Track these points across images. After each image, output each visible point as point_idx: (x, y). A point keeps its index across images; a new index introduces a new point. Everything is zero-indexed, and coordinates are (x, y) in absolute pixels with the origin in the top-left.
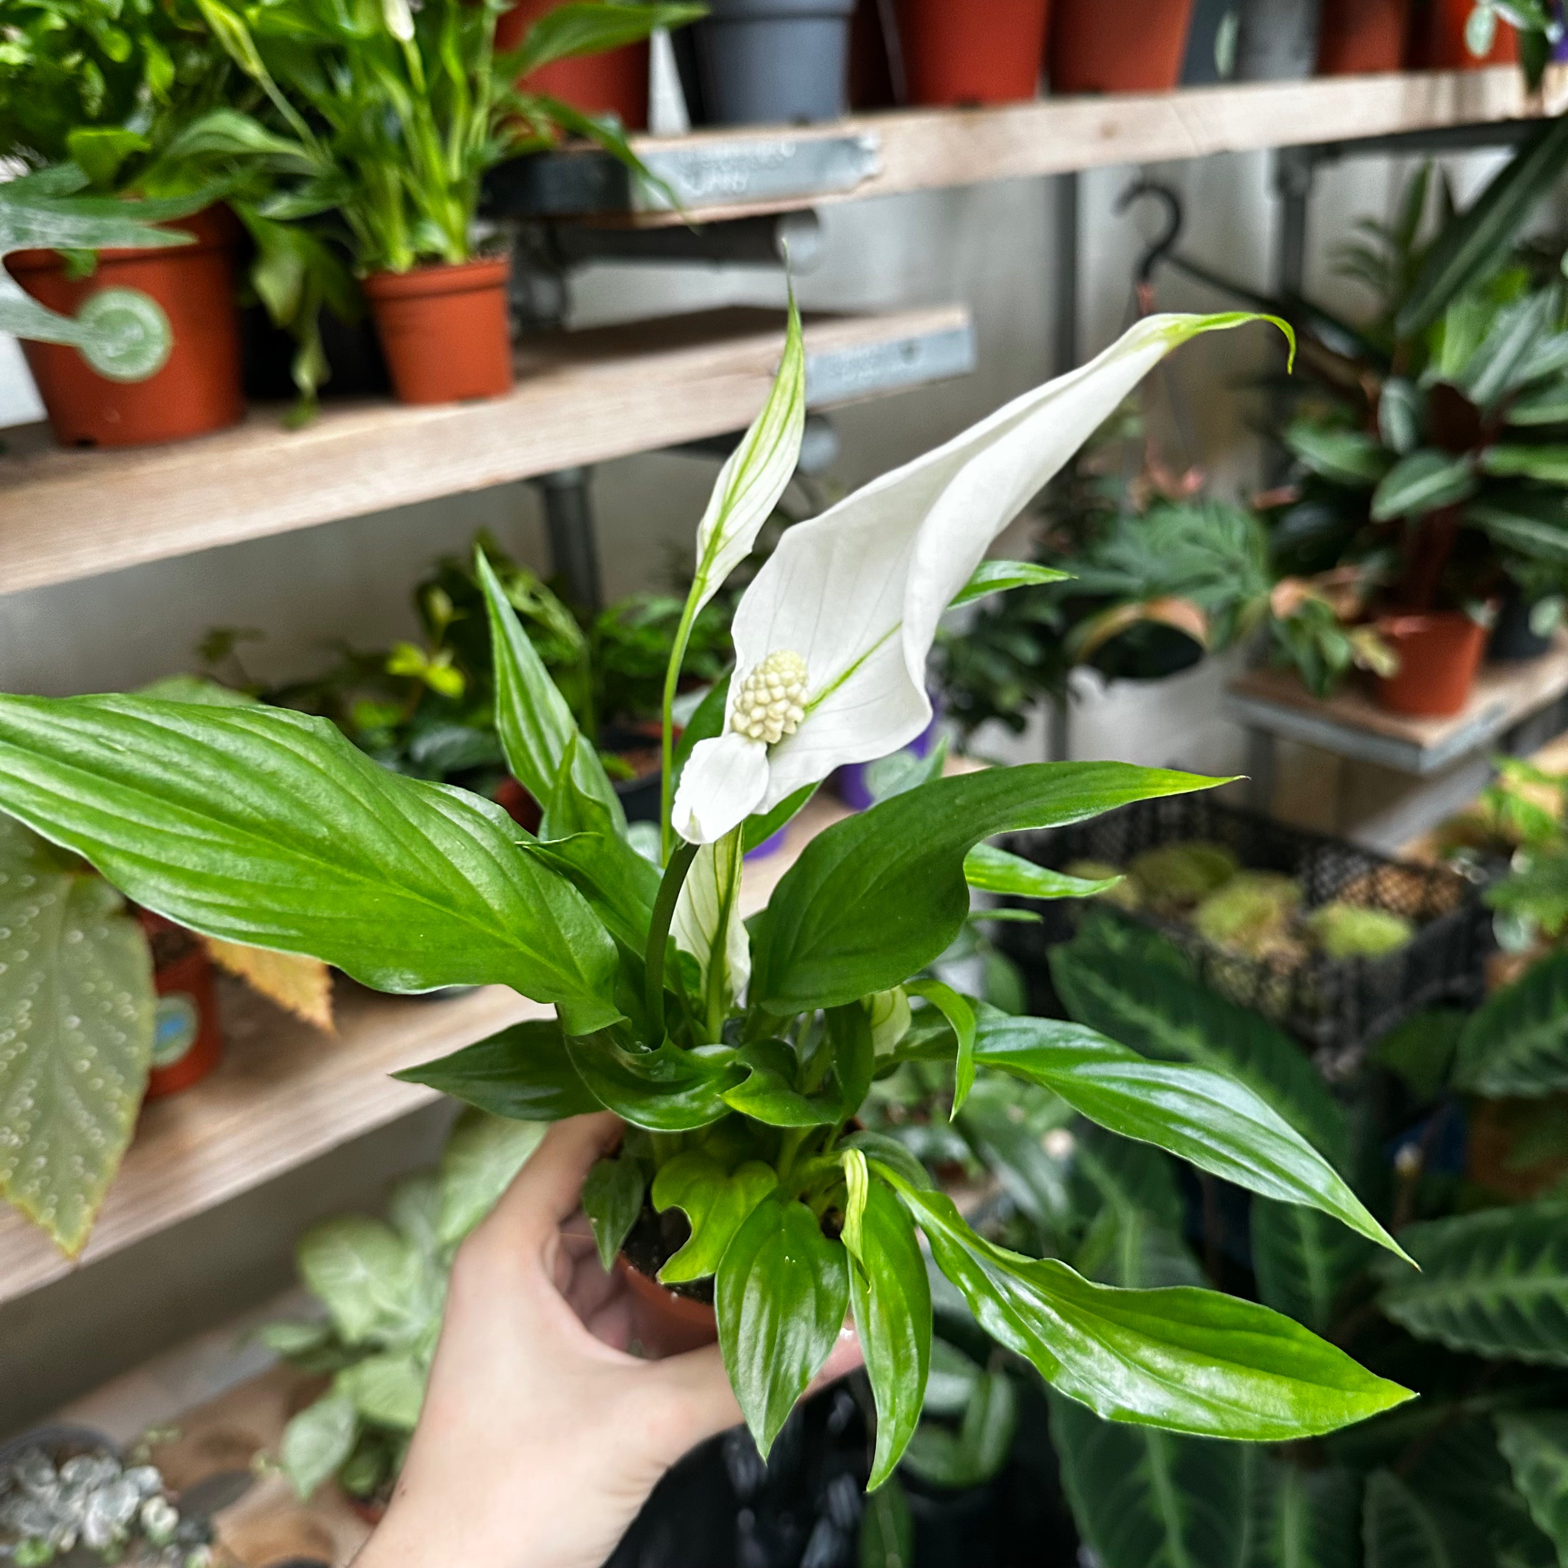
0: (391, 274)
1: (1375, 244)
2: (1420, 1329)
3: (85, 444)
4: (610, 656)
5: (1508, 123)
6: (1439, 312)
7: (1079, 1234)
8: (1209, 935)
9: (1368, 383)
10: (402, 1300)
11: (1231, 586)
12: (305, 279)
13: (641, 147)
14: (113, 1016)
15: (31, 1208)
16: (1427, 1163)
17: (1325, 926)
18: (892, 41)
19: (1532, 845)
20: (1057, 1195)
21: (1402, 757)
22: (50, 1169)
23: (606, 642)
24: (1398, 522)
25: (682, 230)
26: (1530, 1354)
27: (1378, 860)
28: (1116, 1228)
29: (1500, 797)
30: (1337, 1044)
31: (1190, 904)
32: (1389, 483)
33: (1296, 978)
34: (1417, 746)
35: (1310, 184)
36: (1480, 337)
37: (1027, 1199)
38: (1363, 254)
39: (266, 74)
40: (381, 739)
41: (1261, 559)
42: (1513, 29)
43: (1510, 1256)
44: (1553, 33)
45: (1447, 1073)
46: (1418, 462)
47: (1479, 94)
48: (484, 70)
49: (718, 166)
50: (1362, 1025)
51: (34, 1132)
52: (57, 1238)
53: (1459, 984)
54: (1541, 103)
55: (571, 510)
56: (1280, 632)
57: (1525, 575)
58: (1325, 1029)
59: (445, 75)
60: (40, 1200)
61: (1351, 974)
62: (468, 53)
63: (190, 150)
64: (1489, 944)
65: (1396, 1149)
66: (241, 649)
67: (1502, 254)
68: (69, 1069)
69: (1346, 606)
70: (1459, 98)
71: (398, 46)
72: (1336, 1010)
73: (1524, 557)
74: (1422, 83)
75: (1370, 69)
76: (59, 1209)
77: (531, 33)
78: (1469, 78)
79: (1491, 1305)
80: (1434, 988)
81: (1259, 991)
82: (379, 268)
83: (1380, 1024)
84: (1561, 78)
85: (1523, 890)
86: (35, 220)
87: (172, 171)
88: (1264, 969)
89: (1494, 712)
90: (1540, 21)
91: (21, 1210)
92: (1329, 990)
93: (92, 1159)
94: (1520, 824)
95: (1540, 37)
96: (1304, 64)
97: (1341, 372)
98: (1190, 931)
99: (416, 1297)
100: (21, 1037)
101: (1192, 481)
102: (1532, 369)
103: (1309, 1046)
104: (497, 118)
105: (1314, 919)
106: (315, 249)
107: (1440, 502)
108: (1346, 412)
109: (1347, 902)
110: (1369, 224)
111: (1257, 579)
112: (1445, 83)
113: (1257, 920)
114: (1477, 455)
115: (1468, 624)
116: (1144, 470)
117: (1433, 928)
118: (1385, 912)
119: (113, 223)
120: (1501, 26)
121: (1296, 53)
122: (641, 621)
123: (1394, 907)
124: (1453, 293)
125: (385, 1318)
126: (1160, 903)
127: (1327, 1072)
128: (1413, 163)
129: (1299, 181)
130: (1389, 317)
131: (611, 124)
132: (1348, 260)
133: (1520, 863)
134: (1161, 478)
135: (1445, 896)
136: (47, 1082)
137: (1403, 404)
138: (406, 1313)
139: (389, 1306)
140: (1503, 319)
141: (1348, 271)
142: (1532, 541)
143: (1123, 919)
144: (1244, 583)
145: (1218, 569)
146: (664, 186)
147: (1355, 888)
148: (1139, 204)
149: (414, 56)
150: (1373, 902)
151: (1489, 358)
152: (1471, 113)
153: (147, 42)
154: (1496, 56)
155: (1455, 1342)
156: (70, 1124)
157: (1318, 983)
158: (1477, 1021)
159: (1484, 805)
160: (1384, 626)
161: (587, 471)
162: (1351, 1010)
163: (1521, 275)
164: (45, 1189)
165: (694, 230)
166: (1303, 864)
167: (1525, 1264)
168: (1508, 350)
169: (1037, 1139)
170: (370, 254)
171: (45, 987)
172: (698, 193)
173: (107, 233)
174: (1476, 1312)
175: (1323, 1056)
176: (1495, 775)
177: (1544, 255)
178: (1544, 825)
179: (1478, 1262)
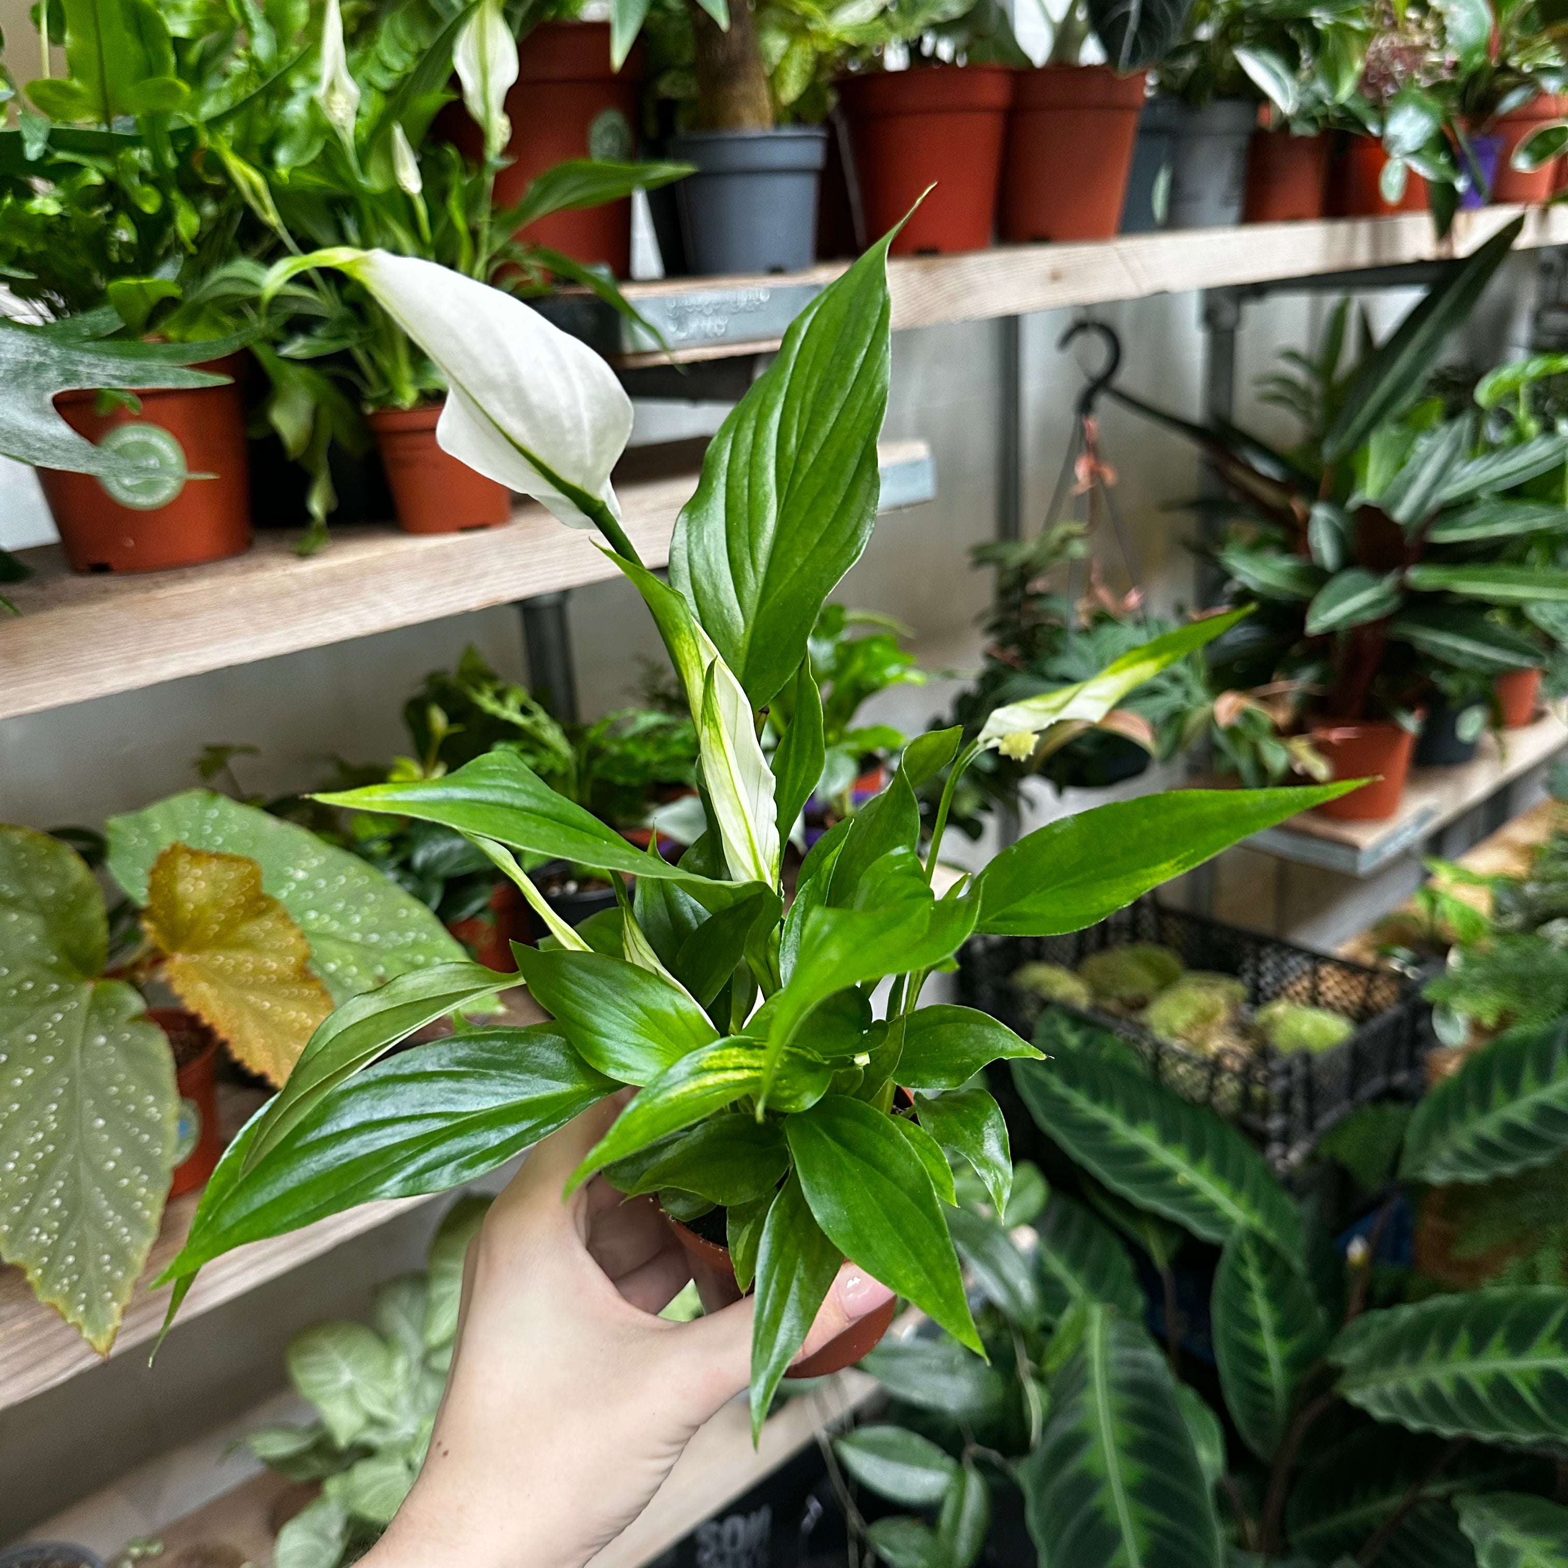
0: (398, 410)
1: (1298, 373)
2: (1380, 1413)
3: (101, 569)
4: (597, 765)
5: (1421, 264)
6: (1362, 437)
7: (1047, 1330)
8: (1161, 1033)
9: (1297, 506)
10: (390, 1404)
11: (1175, 697)
12: (316, 415)
13: (630, 293)
14: (137, 1117)
15: (61, 1306)
16: (1374, 1255)
17: (1272, 1022)
18: (854, 193)
19: (1465, 945)
20: (1026, 1289)
21: (1338, 860)
22: (79, 1268)
23: (595, 752)
24: (1329, 635)
25: (669, 369)
26: (1487, 1436)
27: (1318, 958)
28: (1083, 1322)
29: (1433, 899)
30: (1286, 1138)
31: (1141, 1004)
32: (1321, 600)
33: (1246, 1076)
34: (1354, 848)
35: (1238, 320)
36: (1401, 464)
37: (998, 1295)
38: (1286, 382)
39: (281, 224)
40: (378, 848)
41: (1203, 673)
42: (1424, 180)
43: (1464, 1338)
44: (1461, 185)
45: (1394, 1167)
46: (1348, 579)
47: (1394, 239)
48: (484, 219)
49: (701, 311)
50: (1310, 1120)
51: (62, 1231)
52: (86, 1334)
53: (1401, 1078)
54: (1451, 246)
55: (551, 631)
56: (1221, 740)
57: (1450, 685)
58: (1275, 1123)
59: (451, 224)
60: (70, 1297)
61: (1299, 1071)
62: (470, 206)
63: (211, 295)
64: (1429, 1039)
65: (1348, 1241)
66: (235, 763)
67: (1418, 386)
68: (96, 1171)
69: (1282, 716)
70: (1376, 242)
71: (407, 198)
72: (1286, 1108)
73: (1448, 669)
74: (1342, 228)
75: (1294, 217)
76: (88, 1305)
77: (531, 188)
78: (1385, 223)
79: (1447, 1389)
80: (1378, 1083)
81: (1212, 1089)
82: (386, 405)
83: (1326, 1120)
84: (1468, 223)
85: (1457, 986)
86: (81, 362)
87: (194, 314)
88: (1215, 1066)
89: (1425, 816)
90: (1448, 173)
91: (53, 1307)
92: (1280, 1084)
93: (120, 1256)
94: (1453, 924)
95: (1450, 188)
96: (1234, 211)
97: (1270, 495)
98: (1143, 1029)
99: (404, 1401)
100: (50, 1138)
101: (1133, 599)
102: (1449, 492)
103: (1261, 1140)
104: (496, 265)
105: (1260, 1017)
106: (323, 385)
107: (1369, 616)
108: (1277, 534)
109: (1291, 999)
110: (1292, 356)
111: (1199, 692)
112: (1363, 228)
113: (1206, 1017)
114: (1403, 571)
115: (1399, 731)
116: (1089, 590)
117: (1374, 1024)
118: (1329, 1011)
119: (154, 364)
120: (1411, 176)
121: (1226, 202)
122: (629, 732)
123: (1338, 1006)
124: (1374, 422)
125: (373, 1422)
126: (1112, 1005)
127: (1280, 1165)
128: (1332, 300)
129: (1227, 317)
130: (1314, 443)
131: (603, 272)
132: (1272, 388)
133: (1454, 959)
134: (1104, 595)
135: (1383, 994)
136: (74, 1180)
137: (1329, 523)
138: (394, 1418)
139: (379, 1411)
140: (1422, 444)
141: (1276, 399)
142: (1458, 652)
143: (1077, 1020)
144: (1187, 694)
145: (1164, 683)
146: (652, 330)
147: (1299, 988)
148: (1079, 340)
149: (421, 208)
150: (1315, 1000)
151: (1411, 480)
152: (1387, 257)
153: (175, 195)
154: (1407, 204)
155: (1414, 1425)
156: (98, 1222)
157: (1268, 1080)
158: (1421, 1112)
159: (1419, 905)
160: (1320, 734)
161: (565, 594)
162: (1299, 1105)
163: (1437, 404)
164: (73, 1286)
165: (680, 370)
166: (1248, 964)
167: (1477, 1348)
168: (1428, 473)
169: (1005, 1233)
170: (377, 392)
171: (70, 1090)
172: (683, 335)
173: (149, 375)
174: (1432, 1393)
175: (1275, 1149)
176: (1427, 875)
177: (1456, 384)
178: (1475, 925)
179: (1432, 1348)
